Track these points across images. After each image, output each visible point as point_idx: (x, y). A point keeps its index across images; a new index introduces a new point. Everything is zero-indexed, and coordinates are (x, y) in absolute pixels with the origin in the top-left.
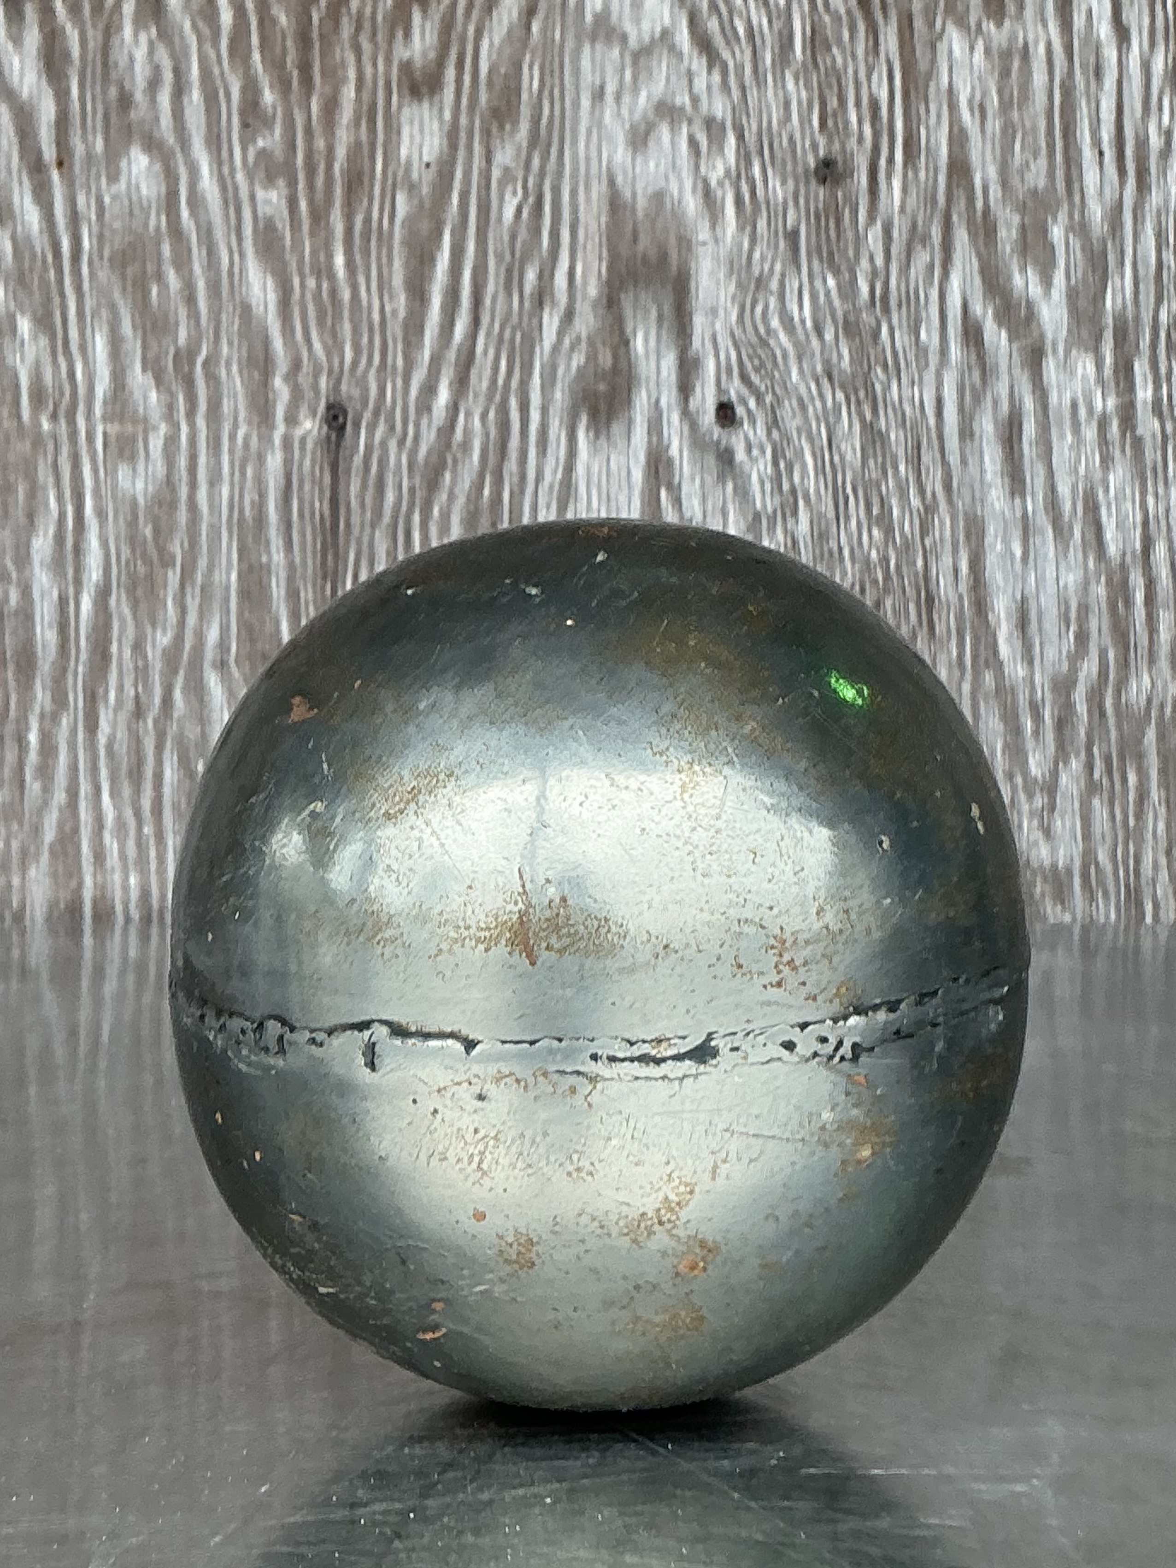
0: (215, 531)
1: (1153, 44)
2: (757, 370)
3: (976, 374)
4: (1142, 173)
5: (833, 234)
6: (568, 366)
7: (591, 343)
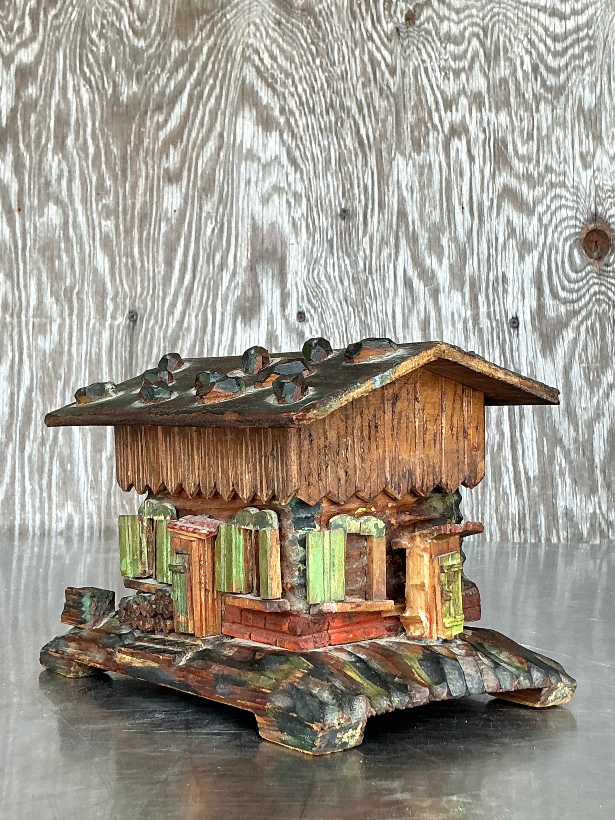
0: (79, 364)
1: (484, 163)
2: (314, 297)
3: (410, 301)
4: (481, 216)
5: (348, 241)
6: (233, 295)
7: (243, 285)
